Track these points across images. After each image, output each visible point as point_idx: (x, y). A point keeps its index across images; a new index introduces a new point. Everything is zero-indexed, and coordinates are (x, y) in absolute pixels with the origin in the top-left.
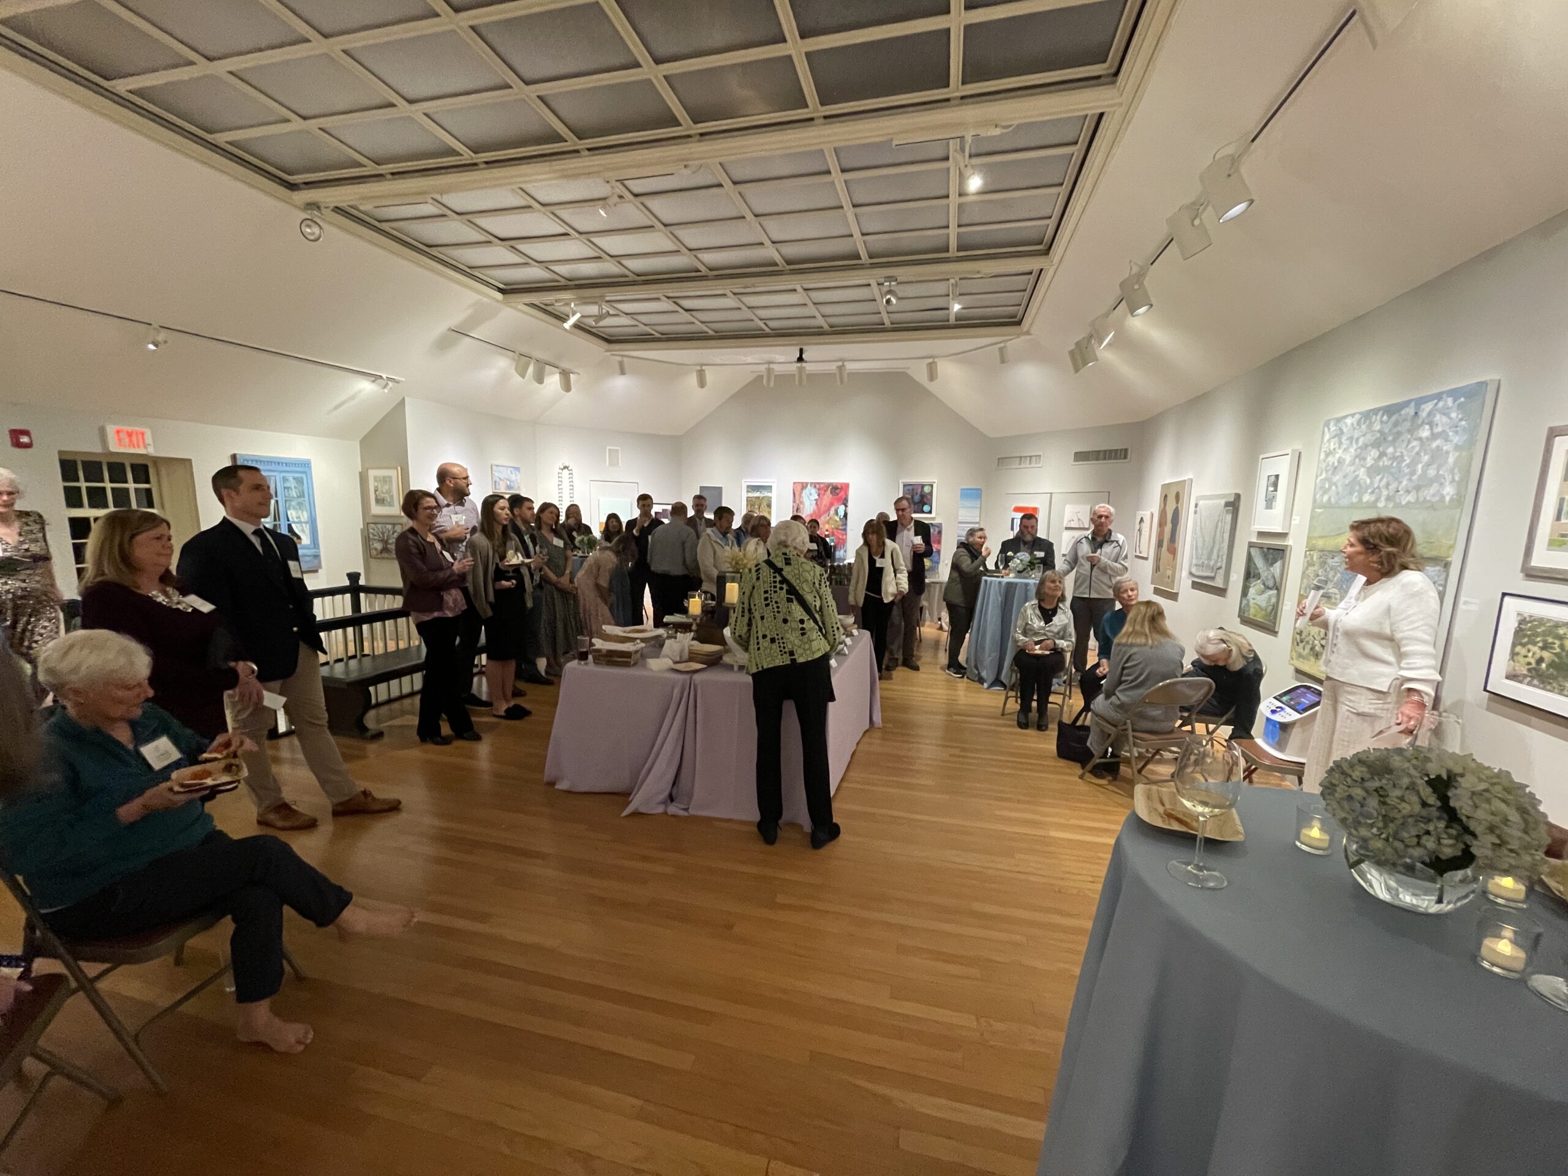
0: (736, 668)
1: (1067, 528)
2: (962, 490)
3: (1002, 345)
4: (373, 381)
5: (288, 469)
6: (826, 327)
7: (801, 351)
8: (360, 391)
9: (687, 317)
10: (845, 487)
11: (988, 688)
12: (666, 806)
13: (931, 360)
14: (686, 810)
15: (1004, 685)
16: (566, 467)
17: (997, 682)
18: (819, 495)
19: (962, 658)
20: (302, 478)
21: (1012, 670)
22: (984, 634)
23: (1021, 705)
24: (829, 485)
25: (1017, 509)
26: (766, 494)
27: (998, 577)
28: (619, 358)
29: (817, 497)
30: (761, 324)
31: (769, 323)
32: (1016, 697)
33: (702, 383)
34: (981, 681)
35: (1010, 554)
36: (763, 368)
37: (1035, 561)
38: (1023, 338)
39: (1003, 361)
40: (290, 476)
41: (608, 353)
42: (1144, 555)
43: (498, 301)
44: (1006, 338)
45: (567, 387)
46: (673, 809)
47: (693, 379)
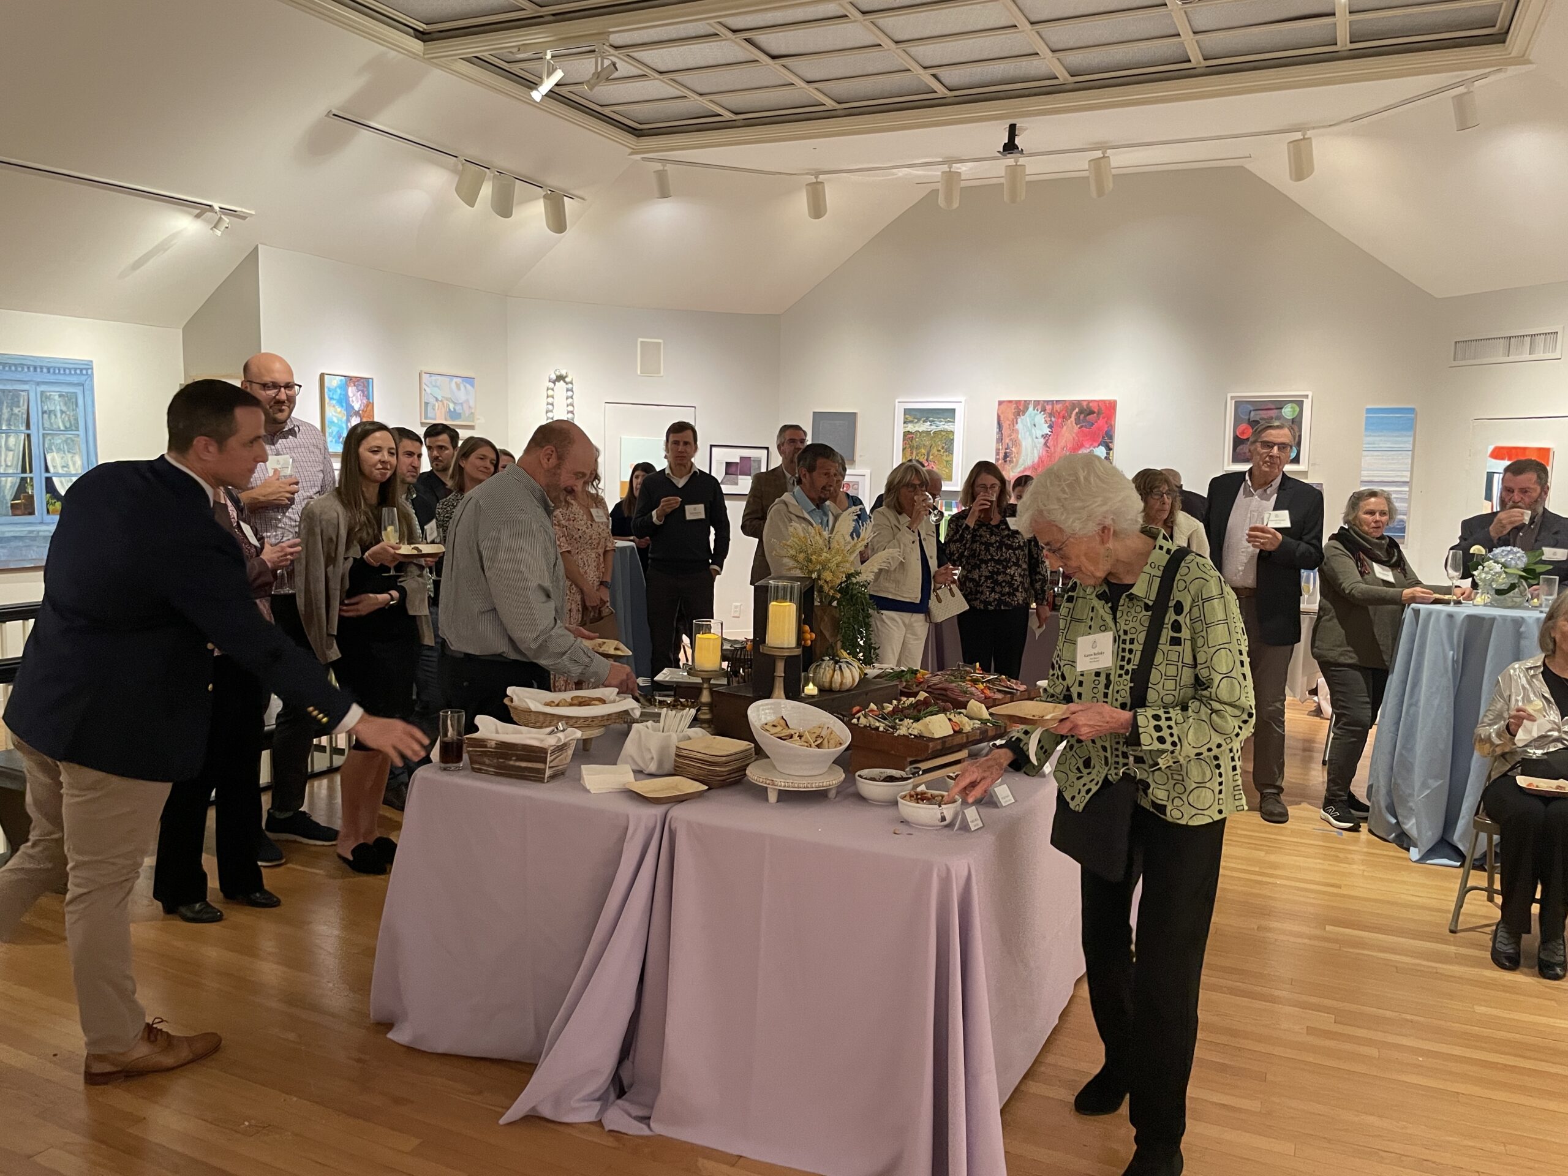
0: (773, 797)
2: (1369, 411)
3: (1462, 90)
4: (198, 216)
5: (51, 378)
6: (1063, 76)
7: (1012, 129)
8: (174, 236)
9: (774, 71)
10: (1107, 410)
11: (1422, 859)
12: (603, 1110)
13: (1298, 136)
14: (645, 1119)
15: (1459, 855)
16: (560, 378)
17: (1444, 846)
18: (1050, 427)
19: (1359, 787)
20: (75, 394)
21: (1478, 827)
22: (1410, 735)
23: (1503, 908)
24: (1074, 404)
25: (1498, 453)
26: (943, 426)
27: (1447, 602)
28: (658, 166)
29: (1047, 431)
30: (926, 78)
31: (942, 73)
32: (1490, 892)
33: (817, 209)
34: (1404, 841)
35: (1476, 549)
36: (937, 172)
37: (1540, 568)
38: (1512, 70)
39: (1463, 125)
40: (54, 392)
41: (638, 157)
43: (415, 56)
44: (1470, 74)
45: (558, 223)
46: (619, 1118)
47: (801, 202)
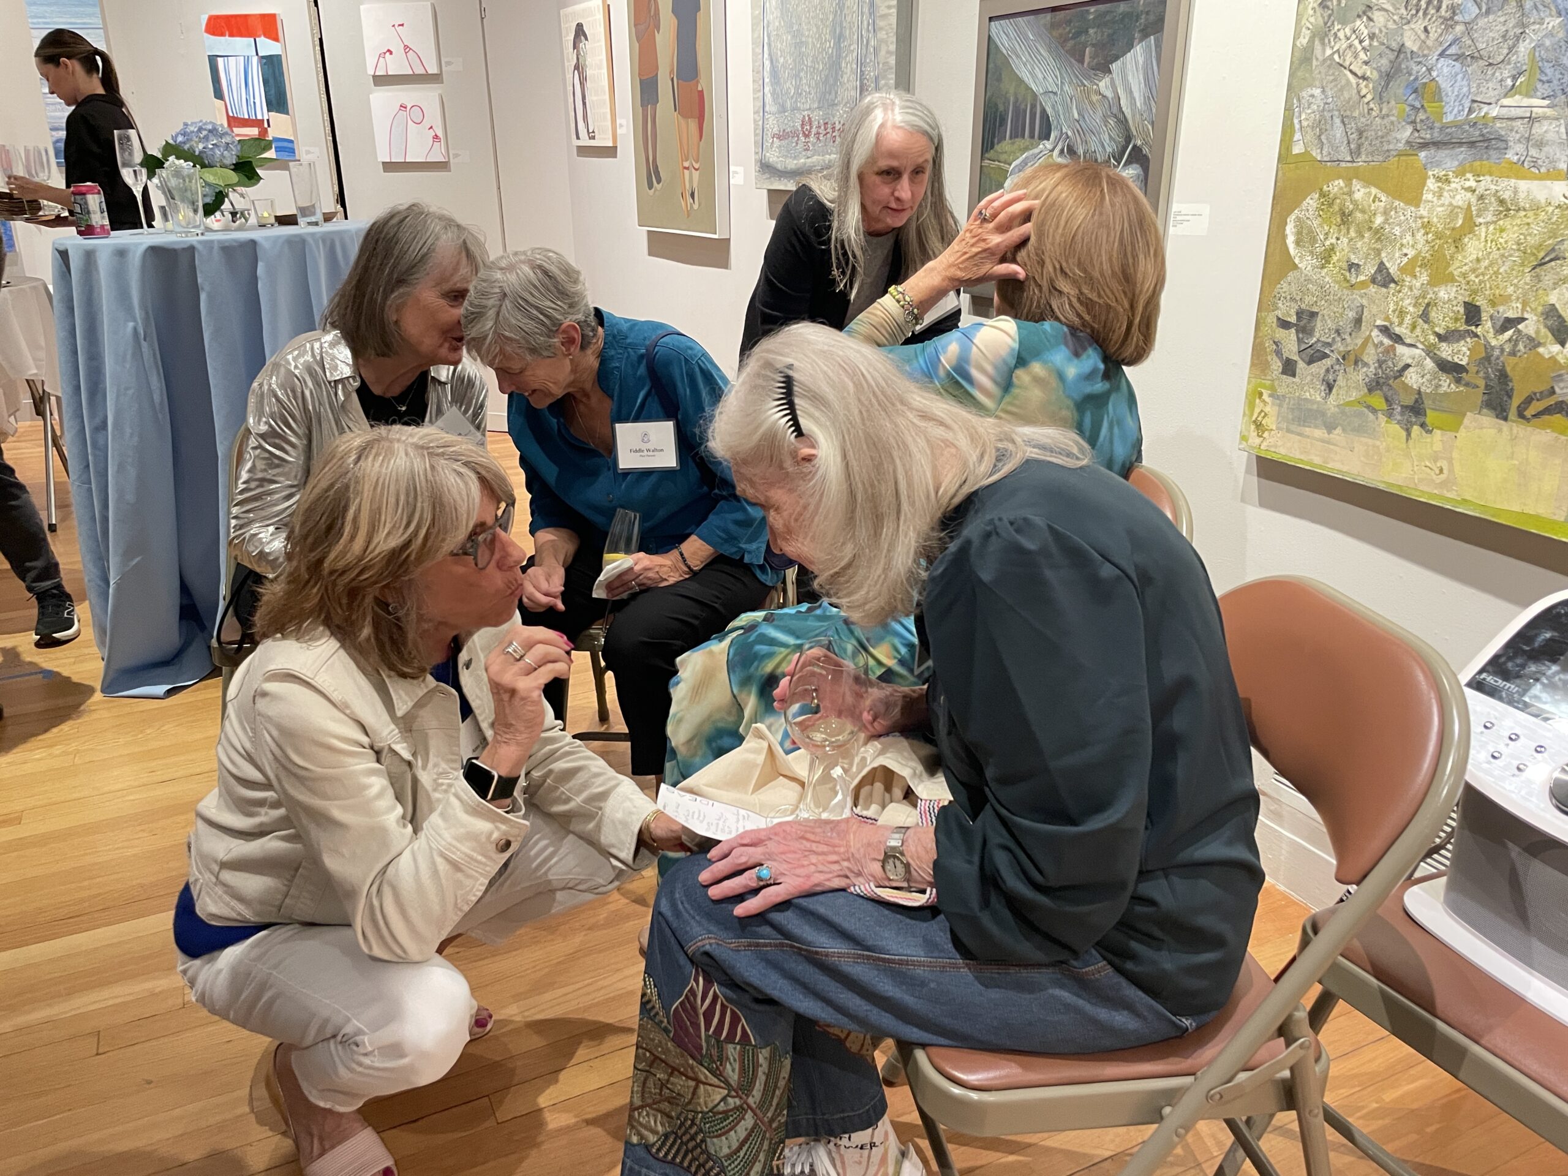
1: (381, 80)
42: (604, 140)
